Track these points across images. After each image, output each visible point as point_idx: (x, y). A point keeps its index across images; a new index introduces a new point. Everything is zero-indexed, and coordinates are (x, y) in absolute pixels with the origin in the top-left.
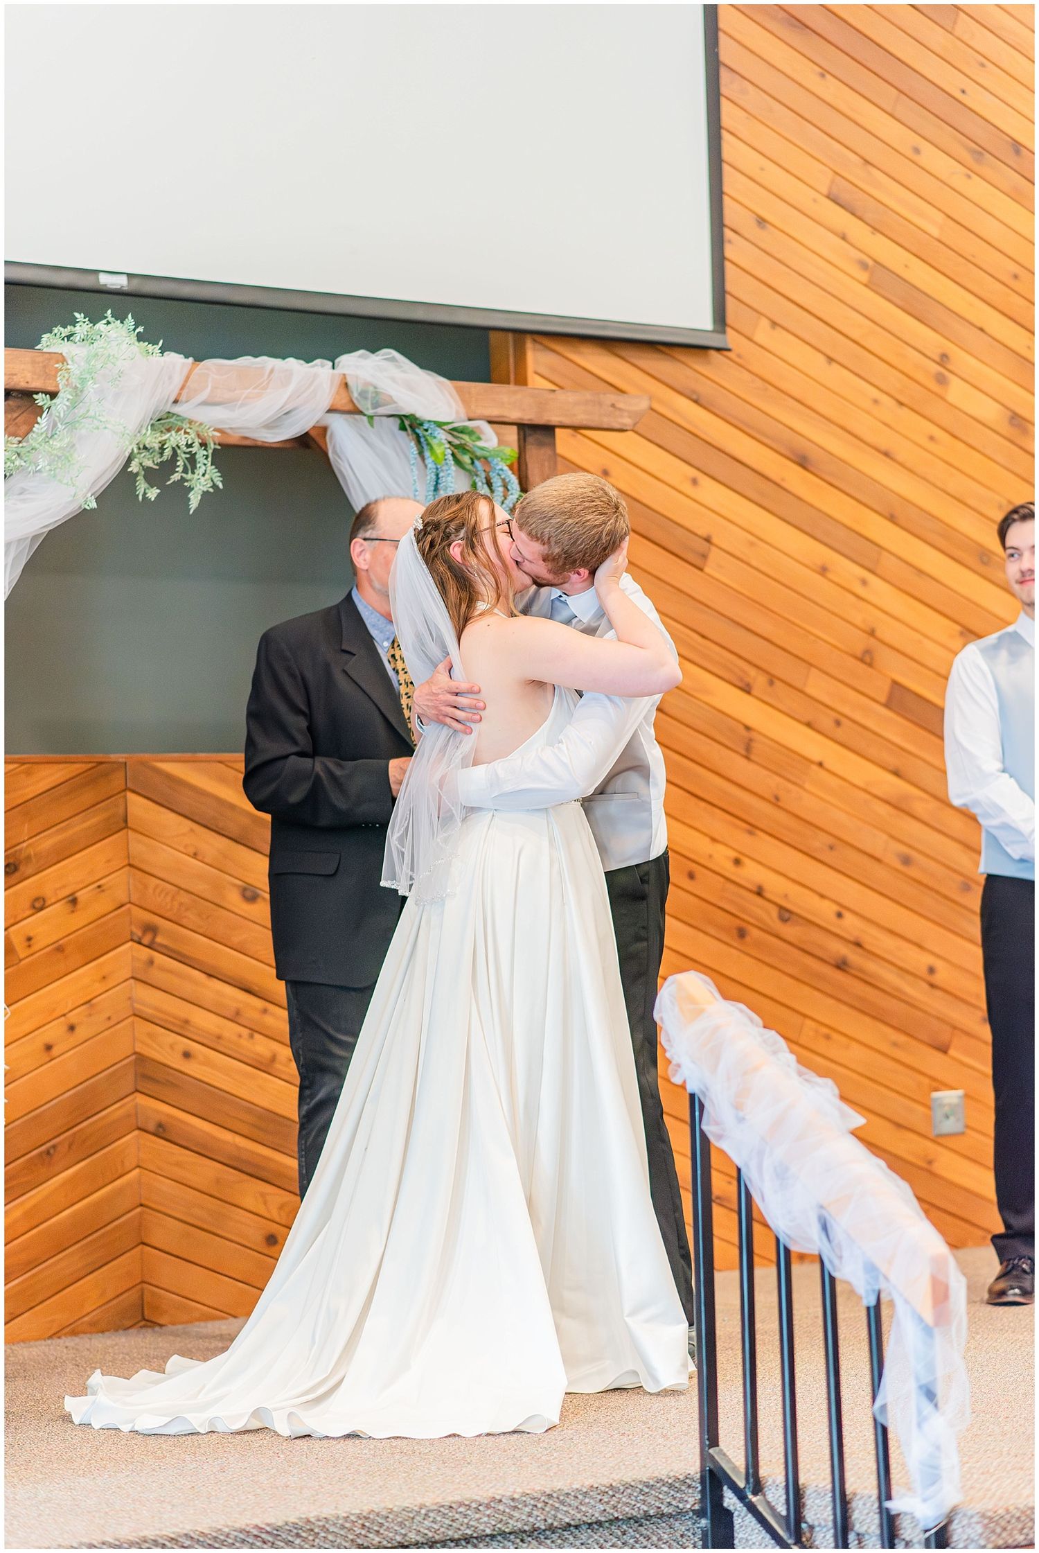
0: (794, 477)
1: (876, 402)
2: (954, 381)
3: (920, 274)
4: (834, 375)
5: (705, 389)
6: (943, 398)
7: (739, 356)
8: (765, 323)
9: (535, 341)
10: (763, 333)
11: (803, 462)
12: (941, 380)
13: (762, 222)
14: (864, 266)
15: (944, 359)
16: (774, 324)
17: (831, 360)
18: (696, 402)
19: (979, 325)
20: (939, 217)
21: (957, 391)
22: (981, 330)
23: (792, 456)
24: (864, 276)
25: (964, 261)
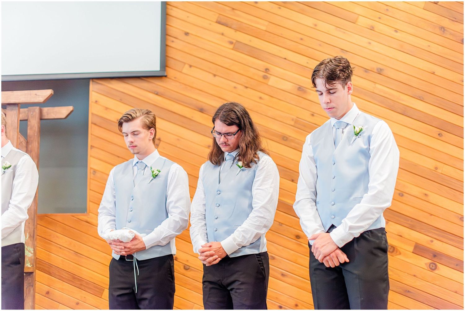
0: (197, 116)
1: (235, 88)
2: (272, 77)
3: (256, 43)
4: (217, 81)
5: (160, 90)
6: (267, 84)
7: (175, 78)
8: (186, 66)
9: (93, 81)
10: (186, 69)
11: (201, 110)
12: (265, 77)
13: (187, 34)
14: (231, 43)
15: (267, 70)
16: (191, 66)
17: (215, 75)
18: (157, 94)
19: (285, 57)
20: (267, 23)
21: (272, 81)
22: (285, 59)
23: (197, 109)
24: (232, 46)
25: (277, 36)
